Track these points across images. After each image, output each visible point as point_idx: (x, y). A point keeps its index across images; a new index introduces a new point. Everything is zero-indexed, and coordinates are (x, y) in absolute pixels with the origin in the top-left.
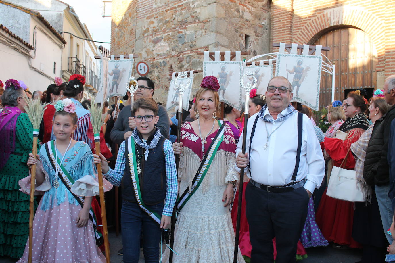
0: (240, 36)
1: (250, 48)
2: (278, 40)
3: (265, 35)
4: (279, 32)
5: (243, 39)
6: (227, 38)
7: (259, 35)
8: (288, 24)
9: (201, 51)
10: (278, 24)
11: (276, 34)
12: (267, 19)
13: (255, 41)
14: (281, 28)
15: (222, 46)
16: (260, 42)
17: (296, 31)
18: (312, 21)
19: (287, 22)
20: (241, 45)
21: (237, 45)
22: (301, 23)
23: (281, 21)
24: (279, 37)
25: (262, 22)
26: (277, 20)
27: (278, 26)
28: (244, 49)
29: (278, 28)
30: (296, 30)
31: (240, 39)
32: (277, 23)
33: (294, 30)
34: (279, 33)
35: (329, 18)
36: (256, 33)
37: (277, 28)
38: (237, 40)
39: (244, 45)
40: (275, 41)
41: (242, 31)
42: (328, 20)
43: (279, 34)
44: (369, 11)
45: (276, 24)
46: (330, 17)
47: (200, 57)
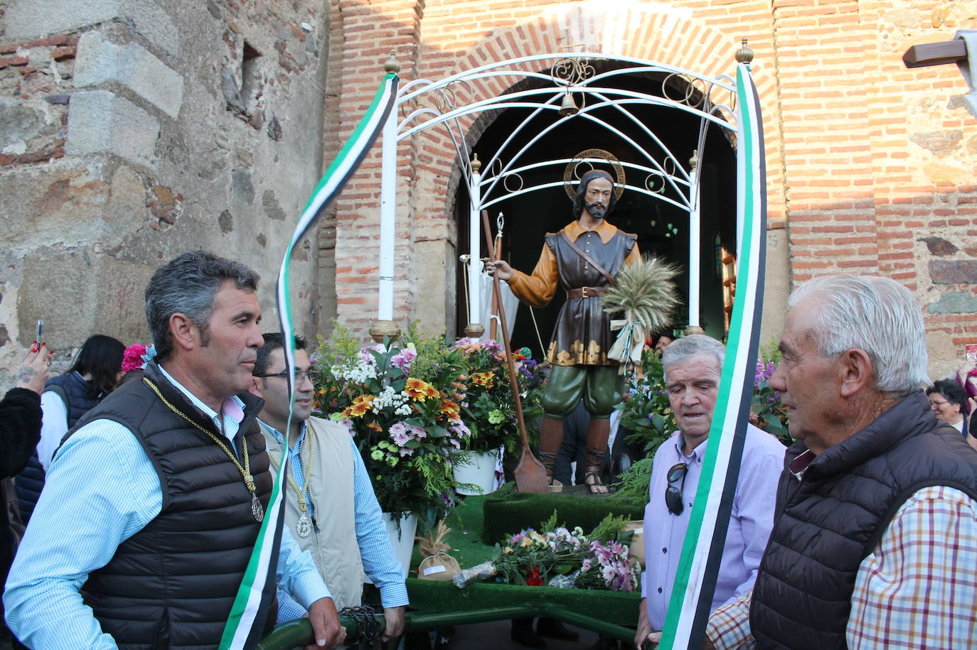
0: (226, 36)
1: (258, 106)
2: (362, 94)
3: (310, 72)
4: (367, 67)
5: (235, 56)
6: (175, 23)
7: (293, 65)
8: (404, 42)
9: (33, 58)
10: (364, 37)
11: (354, 72)
12: (318, 15)
13: (276, 83)
14: (377, 52)
15: (150, 48)
16: (293, 90)
17: (432, 71)
18: (498, 39)
19: (400, 33)
20: (228, 77)
21: (211, 70)
22: (453, 42)
23: (377, 29)
24: (368, 85)
25: (303, 20)
26: (360, 24)
27: (363, 46)
28: (237, 97)
29: (364, 54)
30: (432, 66)
31: (227, 50)
32: (360, 34)
33: (423, 67)
34: (365, 71)
35: (563, 35)
36: (281, 52)
37: (359, 51)
38: (214, 49)
39: (239, 82)
40: (352, 100)
41: (235, 20)
42: (559, 40)
43: (368, 75)
44: (708, 22)
45: (353, 38)
46: (567, 31)
47: (23, 92)
